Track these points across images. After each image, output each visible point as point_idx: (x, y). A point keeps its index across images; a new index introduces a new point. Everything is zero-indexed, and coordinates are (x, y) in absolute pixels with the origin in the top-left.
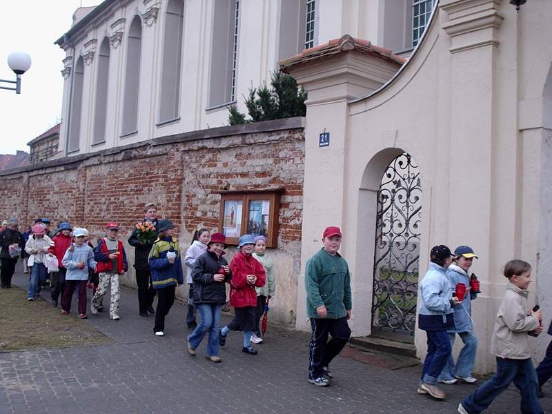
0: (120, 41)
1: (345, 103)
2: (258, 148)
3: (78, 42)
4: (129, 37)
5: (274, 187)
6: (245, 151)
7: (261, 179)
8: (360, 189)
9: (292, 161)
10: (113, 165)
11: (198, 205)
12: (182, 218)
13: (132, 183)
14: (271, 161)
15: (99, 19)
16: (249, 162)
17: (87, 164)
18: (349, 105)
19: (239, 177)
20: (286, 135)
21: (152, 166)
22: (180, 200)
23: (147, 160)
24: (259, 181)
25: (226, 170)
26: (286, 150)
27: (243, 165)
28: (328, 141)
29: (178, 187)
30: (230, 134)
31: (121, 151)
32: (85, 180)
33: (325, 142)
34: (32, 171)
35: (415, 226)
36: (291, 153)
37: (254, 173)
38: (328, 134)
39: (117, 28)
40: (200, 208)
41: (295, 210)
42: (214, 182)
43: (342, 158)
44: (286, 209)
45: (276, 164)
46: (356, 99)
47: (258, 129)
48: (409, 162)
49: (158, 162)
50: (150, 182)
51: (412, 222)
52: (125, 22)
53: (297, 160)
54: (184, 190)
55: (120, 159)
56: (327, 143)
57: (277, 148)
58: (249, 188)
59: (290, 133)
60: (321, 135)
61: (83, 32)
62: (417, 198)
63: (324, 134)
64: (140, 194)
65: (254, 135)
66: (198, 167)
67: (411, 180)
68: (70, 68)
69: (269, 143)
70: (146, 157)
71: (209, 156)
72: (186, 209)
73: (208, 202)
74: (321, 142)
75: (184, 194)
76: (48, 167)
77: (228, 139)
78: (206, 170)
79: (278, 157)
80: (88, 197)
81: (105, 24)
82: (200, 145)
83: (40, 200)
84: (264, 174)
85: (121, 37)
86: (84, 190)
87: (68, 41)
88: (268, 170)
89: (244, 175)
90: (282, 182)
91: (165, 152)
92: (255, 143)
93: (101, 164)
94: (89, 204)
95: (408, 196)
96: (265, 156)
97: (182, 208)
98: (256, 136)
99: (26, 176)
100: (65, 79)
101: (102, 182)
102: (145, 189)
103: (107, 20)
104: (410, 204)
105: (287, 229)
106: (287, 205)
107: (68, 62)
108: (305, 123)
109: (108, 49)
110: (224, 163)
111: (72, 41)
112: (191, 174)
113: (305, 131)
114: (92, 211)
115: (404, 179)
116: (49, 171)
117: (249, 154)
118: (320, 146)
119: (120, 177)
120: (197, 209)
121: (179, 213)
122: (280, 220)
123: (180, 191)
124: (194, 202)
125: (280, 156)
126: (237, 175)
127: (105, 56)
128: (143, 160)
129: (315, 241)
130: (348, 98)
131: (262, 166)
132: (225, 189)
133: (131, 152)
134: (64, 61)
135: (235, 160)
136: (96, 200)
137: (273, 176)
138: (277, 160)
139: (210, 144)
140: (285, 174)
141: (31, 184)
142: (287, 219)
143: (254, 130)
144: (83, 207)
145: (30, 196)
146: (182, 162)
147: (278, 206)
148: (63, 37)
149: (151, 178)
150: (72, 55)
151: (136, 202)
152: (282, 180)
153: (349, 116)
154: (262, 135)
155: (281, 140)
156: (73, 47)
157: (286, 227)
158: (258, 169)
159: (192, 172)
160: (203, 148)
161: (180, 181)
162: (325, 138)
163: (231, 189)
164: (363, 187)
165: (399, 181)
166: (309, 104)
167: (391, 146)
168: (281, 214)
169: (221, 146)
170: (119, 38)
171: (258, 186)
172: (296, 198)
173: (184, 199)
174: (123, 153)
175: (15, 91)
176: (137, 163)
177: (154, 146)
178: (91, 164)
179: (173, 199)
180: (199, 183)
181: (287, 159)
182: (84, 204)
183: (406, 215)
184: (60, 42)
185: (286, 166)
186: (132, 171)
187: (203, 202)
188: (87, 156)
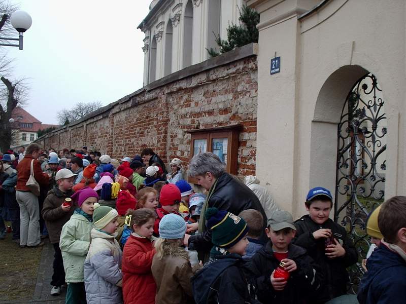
0: (179, 21)
1: (295, 19)
2: (220, 84)
3: (153, 25)
4: (185, 17)
5: (234, 123)
6: (211, 88)
7: (224, 116)
8: (313, 121)
9: (249, 94)
10: (127, 112)
11: (178, 145)
12: (168, 158)
13: (138, 126)
14: (230, 96)
15: (165, 6)
16: (214, 99)
17: (113, 112)
18: (300, 20)
19: (207, 116)
20: (241, 66)
21: (149, 110)
22: (166, 141)
23: (147, 105)
24: (222, 118)
25: (197, 110)
26: (243, 83)
27: (209, 103)
28: (279, 67)
29: (164, 128)
30: (197, 72)
31: (130, 99)
32: (113, 126)
33: (276, 68)
34: (87, 120)
35: (383, 166)
36: (247, 86)
37: (218, 109)
38: (279, 59)
39: (176, 11)
40: (180, 147)
41: (251, 149)
42: (188, 121)
43: (293, 84)
44: (244, 148)
45: (235, 99)
46: (307, 11)
47: (217, 63)
48: (375, 84)
49: (153, 106)
50: (149, 124)
51: (379, 162)
52: (182, 6)
53: (253, 93)
54: (169, 131)
55: (130, 106)
56: (278, 70)
57: (236, 81)
58: (214, 126)
59: (245, 63)
60: (272, 60)
61: (155, 17)
62: (385, 131)
63: (275, 59)
64: (142, 136)
65: (215, 70)
66: (178, 108)
67: (378, 107)
68: (148, 45)
69: (228, 78)
70: (145, 102)
71: (185, 97)
72: (170, 149)
73: (185, 142)
74: (272, 69)
75: (169, 135)
76: (95, 117)
77: (197, 77)
78: (183, 111)
79: (236, 92)
80: (115, 140)
81: (169, 10)
82: (178, 86)
83: (92, 143)
84: (225, 111)
85: (180, 17)
86: (112, 135)
87: (146, 25)
88: (229, 106)
89: (210, 113)
90: (240, 118)
91: (156, 96)
92: (217, 79)
93: (120, 111)
94: (115, 145)
95: (375, 128)
96: (226, 92)
97: (168, 148)
98: (217, 71)
99: (85, 124)
100: (145, 54)
101: (122, 127)
102: (146, 131)
103: (170, 6)
104: (377, 138)
105: (245, 170)
106: (245, 143)
107: (146, 41)
108: (257, 50)
109: (172, 28)
110: (196, 103)
111: (148, 25)
112: (174, 115)
113: (258, 58)
114: (117, 151)
115: (369, 107)
116: (95, 119)
117: (214, 91)
118: (272, 74)
119: (131, 121)
120: (177, 149)
121: (165, 153)
122: (239, 160)
123: (166, 132)
124: (176, 142)
125: (239, 90)
126: (205, 113)
127: (170, 34)
128: (144, 105)
129: (267, 184)
130: (298, 12)
131: (224, 102)
132: (197, 128)
133: (136, 99)
134: (144, 41)
135: (204, 98)
136: (119, 142)
137: (233, 113)
138: (237, 95)
139: (184, 85)
140: (243, 110)
141: (88, 131)
142: (245, 158)
143: (213, 64)
144: (112, 149)
145: (87, 140)
146: (167, 104)
147: (237, 144)
148: (142, 23)
149: (149, 121)
150: (149, 35)
151: (140, 143)
152: (240, 115)
153: (300, 34)
154: (222, 69)
155: (238, 72)
156: (150, 29)
157: (244, 166)
158: (221, 106)
159: (174, 113)
160: (180, 89)
161: (166, 122)
162: (276, 64)
163: (201, 128)
164: (316, 119)
165: (364, 109)
166: (261, 27)
167: (347, 63)
168: (240, 153)
169: (192, 85)
170: (178, 18)
171: (220, 124)
172: (252, 135)
173: (169, 139)
174: (132, 100)
175: (18, 47)
176: (141, 108)
177: (149, 91)
178: (115, 112)
179: (161, 140)
180: (179, 123)
181: (244, 93)
182: (112, 146)
183: (372, 153)
184: (141, 27)
185: (243, 100)
186: (138, 116)
187: (182, 142)
188: (113, 105)
